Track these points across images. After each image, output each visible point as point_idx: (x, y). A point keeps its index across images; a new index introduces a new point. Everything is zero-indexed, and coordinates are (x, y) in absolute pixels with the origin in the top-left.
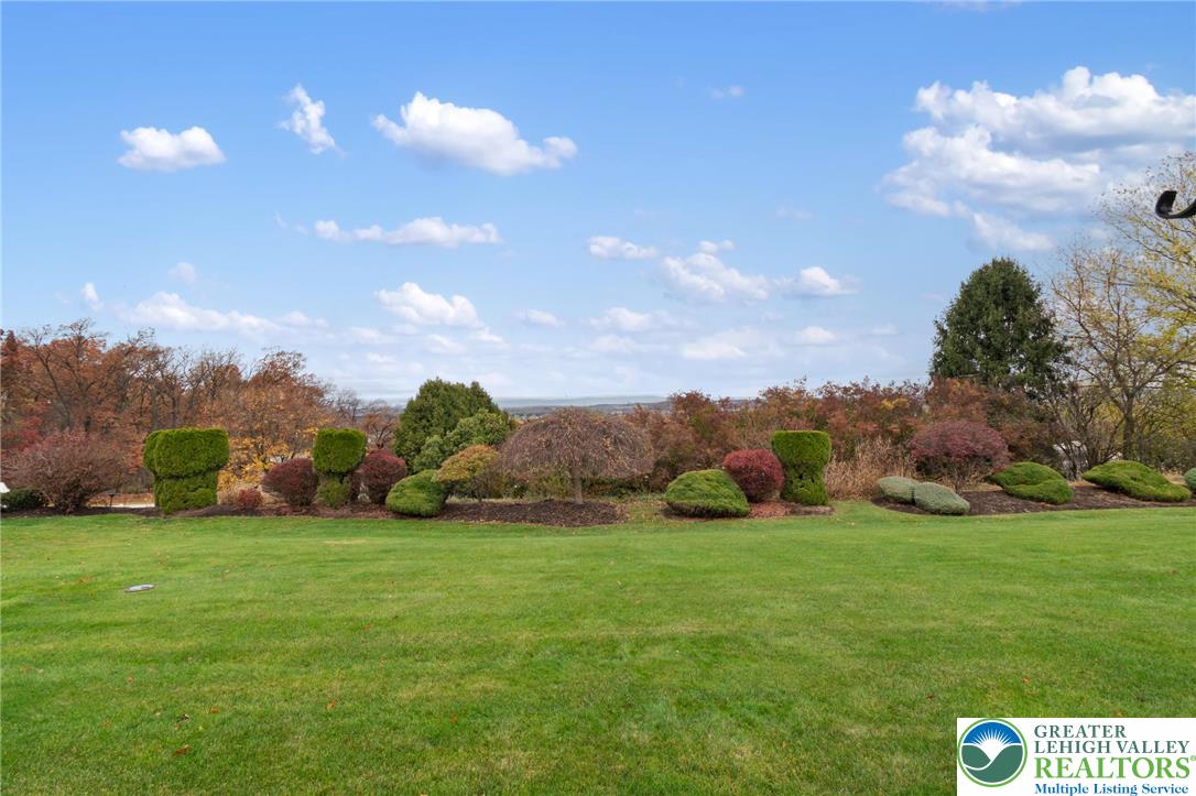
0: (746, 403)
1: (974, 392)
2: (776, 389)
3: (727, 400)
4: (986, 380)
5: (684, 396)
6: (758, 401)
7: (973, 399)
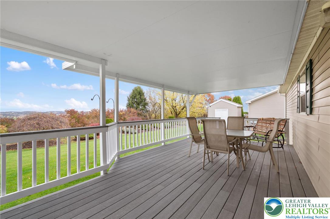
0: (88, 112)
1: (135, 111)
2: (95, 109)
3: (83, 112)
4: (136, 109)
5: (69, 110)
6: (90, 112)
7: (135, 113)
